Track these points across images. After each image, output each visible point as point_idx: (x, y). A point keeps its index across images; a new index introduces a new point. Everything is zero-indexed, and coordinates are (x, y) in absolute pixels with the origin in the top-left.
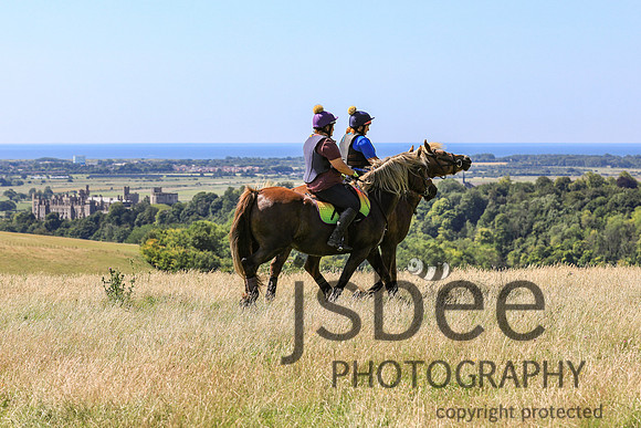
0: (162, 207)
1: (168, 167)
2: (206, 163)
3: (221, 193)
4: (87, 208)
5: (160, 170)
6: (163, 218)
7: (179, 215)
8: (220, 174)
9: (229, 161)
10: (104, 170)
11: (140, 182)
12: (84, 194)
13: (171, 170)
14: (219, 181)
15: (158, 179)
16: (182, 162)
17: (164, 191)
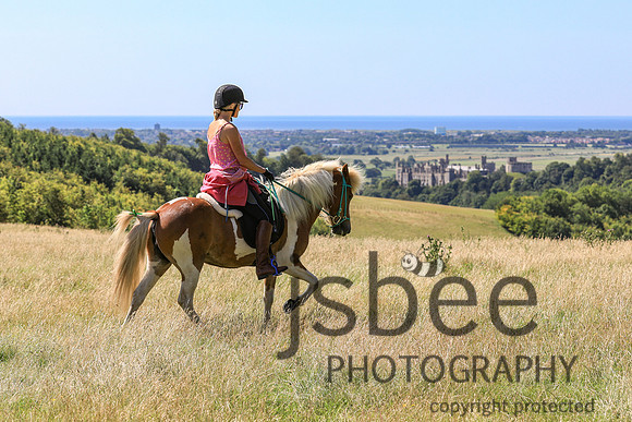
0: (517, 176)
1: (523, 138)
2: (559, 135)
3: (572, 163)
4: (447, 176)
5: (516, 141)
6: (517, 185)
7: (534, 183)
8: (572, 145)
9: (581, 133)
10: (463, 141)
11: (496, 152)
12: (444, 163)
13: (526, 141)
14: (571, 152)
15: (514, 149)
16: (536, 134)
17: (519, 160)
